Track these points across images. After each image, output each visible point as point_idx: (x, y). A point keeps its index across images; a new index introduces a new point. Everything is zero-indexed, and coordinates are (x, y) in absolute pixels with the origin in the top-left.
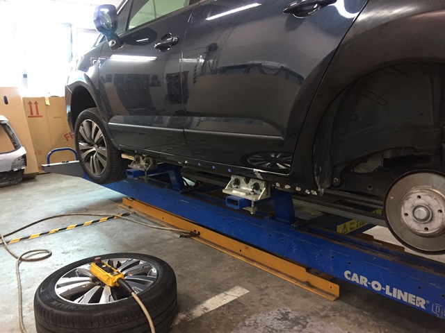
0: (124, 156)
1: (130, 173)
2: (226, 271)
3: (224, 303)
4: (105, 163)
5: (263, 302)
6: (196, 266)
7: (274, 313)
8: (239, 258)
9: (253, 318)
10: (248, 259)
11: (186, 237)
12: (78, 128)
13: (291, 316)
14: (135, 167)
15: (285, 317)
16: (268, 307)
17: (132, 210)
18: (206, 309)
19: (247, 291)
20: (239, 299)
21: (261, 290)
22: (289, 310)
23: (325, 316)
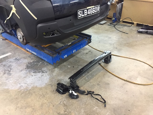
2: (9, 49)
3: (3, 57)
5: (13, 56)
6: (2, 48)
7: (14, 58)
9: (8, 60)
11: (4, 40)
13: (18, 59)
15: (16, 59)
19: (11, 54)
20: (8, 56)
21: (15, 53)
22: (18, 57)
23: (26, 58)
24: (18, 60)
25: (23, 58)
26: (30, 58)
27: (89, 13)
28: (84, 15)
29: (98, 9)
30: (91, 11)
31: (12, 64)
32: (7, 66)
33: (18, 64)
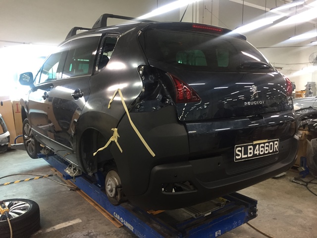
0: (41, 145)
2: (79, 210)
3: (65, 226)
5: (84, 227)
7: (85, 232)
9: (73, 234)
11: (73, 190)
12: (24, 128)
13: (92, 234)
14: (42, 152)
15: (88, 234)
16: (84, 229)
17: (56, 173)
18: (54, 229)
19: (81, 221)
20: (74, 224)
21: (88, 220)
22: (93, 231)
23: (107, 235)
24: (91, 237)
25: (103, 234)
27: (257, 153)
28: (246, 156)
29: (276, 146)
30: (261, 149)
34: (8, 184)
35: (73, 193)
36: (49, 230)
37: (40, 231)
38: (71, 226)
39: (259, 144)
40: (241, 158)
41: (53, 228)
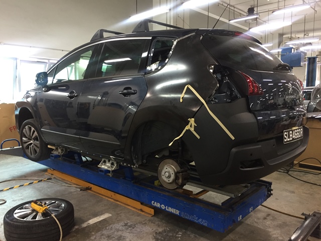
0: (49, 146)
1: (52, 156)
3: (98, 220)
4: (38, 150)
5: (118, 219)
6: (87, 205)
7: (122, 223)
8: (110, 200)
9: (111, 226)
10: (115, 200)
11: (84, 190)
12: (23, 130)
13: (129, 224)
14: (55, 153)
15: (126, 225)
16: (119, 221)
17: (53, 176)
18: (89, 224)
19: (111, 215)
21: (118, 214)
22: (129, 222)
23: (145, 223)
24: (130, 226)
25: (139, 223)
26: (154, 223)
27: (294, 137)
28: (289, 139)
30: (296, 134)
31: (123, 235)
32: (113, 237)
33: (135, 234)
34: (8, 190)
35: (85, 193)
36: (85, 225)
37: (76, 227)
38: (104, 220)
39: (295, 130)
40: (287, 141)
41: (87, 223)
